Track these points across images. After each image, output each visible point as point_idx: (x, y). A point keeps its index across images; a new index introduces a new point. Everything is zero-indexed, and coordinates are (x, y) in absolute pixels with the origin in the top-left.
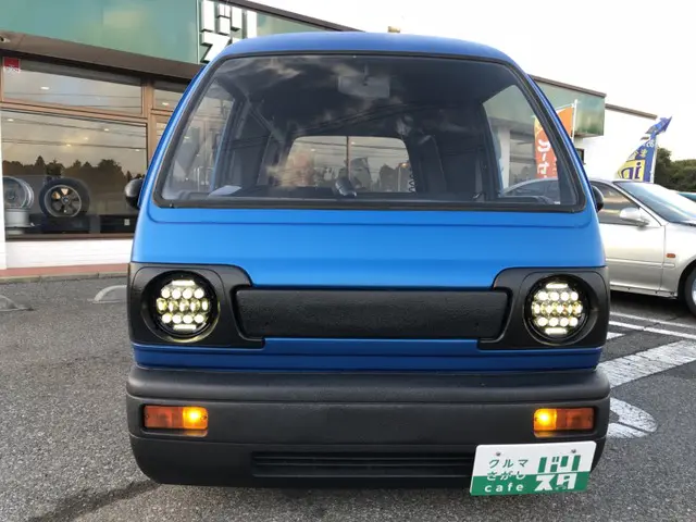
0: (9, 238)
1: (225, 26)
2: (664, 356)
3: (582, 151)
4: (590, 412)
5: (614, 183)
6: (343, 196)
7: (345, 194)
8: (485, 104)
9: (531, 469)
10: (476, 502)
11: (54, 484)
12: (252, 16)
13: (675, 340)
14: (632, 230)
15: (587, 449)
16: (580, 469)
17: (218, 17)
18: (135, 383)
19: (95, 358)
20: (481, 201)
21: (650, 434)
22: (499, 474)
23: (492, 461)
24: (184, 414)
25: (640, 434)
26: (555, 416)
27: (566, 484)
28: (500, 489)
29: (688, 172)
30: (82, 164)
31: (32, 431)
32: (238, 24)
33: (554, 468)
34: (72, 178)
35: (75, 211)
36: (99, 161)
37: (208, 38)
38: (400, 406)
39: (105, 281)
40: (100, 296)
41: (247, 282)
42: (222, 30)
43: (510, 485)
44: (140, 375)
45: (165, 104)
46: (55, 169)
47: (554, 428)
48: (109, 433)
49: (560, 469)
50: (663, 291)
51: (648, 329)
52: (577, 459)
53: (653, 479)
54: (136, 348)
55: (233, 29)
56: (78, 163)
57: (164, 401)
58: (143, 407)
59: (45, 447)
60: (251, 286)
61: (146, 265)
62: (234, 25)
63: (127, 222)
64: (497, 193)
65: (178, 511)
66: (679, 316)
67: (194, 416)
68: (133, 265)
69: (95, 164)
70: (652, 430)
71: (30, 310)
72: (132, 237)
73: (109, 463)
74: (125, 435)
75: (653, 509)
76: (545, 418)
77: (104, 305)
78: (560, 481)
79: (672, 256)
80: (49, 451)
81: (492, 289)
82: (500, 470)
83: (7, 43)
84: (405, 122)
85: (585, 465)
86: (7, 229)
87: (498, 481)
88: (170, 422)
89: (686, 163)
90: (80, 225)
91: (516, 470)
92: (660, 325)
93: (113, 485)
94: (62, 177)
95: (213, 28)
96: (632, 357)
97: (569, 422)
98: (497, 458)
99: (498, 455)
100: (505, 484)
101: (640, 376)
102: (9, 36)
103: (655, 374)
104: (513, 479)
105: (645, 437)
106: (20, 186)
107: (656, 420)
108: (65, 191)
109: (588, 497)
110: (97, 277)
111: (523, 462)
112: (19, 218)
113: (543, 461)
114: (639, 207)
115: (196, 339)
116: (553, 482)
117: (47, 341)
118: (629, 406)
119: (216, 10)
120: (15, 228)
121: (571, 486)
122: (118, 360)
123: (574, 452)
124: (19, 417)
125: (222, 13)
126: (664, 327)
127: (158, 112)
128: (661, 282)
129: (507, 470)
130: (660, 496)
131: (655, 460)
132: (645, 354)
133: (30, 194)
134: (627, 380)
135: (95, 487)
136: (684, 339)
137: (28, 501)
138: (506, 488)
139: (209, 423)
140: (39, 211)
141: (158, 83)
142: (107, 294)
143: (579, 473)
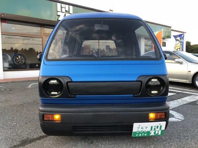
0: (4, 71)
1: (64, 10)
2: (188, 99)
3: (165, 43)
4: (164, 114)
5: (173, 51)
6: (96, 57)
7: (97, 56)
8: (135, 31)
9: (149, 129)
10: (134, 139)
11: (19, 136)
12: (71, 7)
13: (191, 95)
14: (178, 65)
15: (163, 124)
16: (162, 129)
17: (62, 8)
18: (41, 108)
19: (29, 103)
20: (135, 57)
21: (183, 120)
22: (140, 131)
23: (138, 128)
24: (54, 116)
25: (180, 120)
26: (155, 115)
27: (158, 133)
28: (140, 135)
29: (196, 48)
30: (24, 49)
31: (13, 123)
32: (67, 9)
33: (155, 129)
34: (21, 53)
35: (22, 63)
36: (29, 48)
37: (59, 14)
38: (113, 113)
39: (31, 82)
40: (30, 86)
41: (71, 81)
42: (63, 11)
43: (143, 134)
44: (42, 106)
45: (47, 32)
46: (16, 51)
47: (154, 118)
48: (34, 123)
49: (156, 129)
50: (187, 81)
51: (183, 92)
52: (161, 126)
53: (183, 132)
54: (41, 99)
55: (66, 11)
56: (23, 49)
57: (49, 113)
58: (43, 115)
59: (16, 127)
60: (72, 82)
61: (43, 77)
62: (66, 10)
63: (37, 65)
64: (139, 55)
65: (53, 143)
66: (193, 88)
67: (57, 117)
68: (40, 77)
69: (27, 49)
70: (183, 119)
71: (11, 90)
72: (40, 70)
73: (34, 131)
74: (38, 123)
75: (183, 140)
76: (152, 116)
77: (31, 89)
78: (157, 133)
79: (190, 72)
80: (18, 128)
81: (137, 81)
82: (140, 130)
83: (3, 16)
84: (114, 36)
85: (163, 128)
86: (3, 68)
87: (140, 133)
88: (51, 119)
89: (195, 45)
90: (24, 66)
91: (144, 130)
92: (187, 91)
93: (35, 137)
94: (18, 53)
95: (60, 11)
96: (179, 100)
97: (159, 116)
98: (139, 126)
99: (140, 126)
100: (142, 134)
101: (181, 105)
102: (3, 14)
103: (185, 104)
104: (144, 132)
105: (181, 121)
106: (7, 56)
107: (185, 116)
108: (19, 57)
109: (165, 137)
110: (29, 81)
111: (146, 128)
112: (7, 65)
113: (152, 127)
114: (180, 58)
115: (57, 96)
116: (155, 133)
117: (16, 99)
118: (177, 113)
119: (61, 6)
120: (6, 68)
121: (160, 134)
122: (36, 103)
123: (160, 124)
124: (9, 119)
125: (63, 7)
126: (188, 91)
127: (46, 34)
128: (187, 79)
129: (142, 130)
130: (185, 137)
131: (184, 127)
132: (182, 99)
133: (10, 58)
134: (177, 106)
135: (31, 137)
136: (193, 94)
137: (12, 141)
138: (142, 135)
139: (61, 119)
140: (13, 63)
141: (45, 26)
142: (32, 86)
143: (162, 130)
